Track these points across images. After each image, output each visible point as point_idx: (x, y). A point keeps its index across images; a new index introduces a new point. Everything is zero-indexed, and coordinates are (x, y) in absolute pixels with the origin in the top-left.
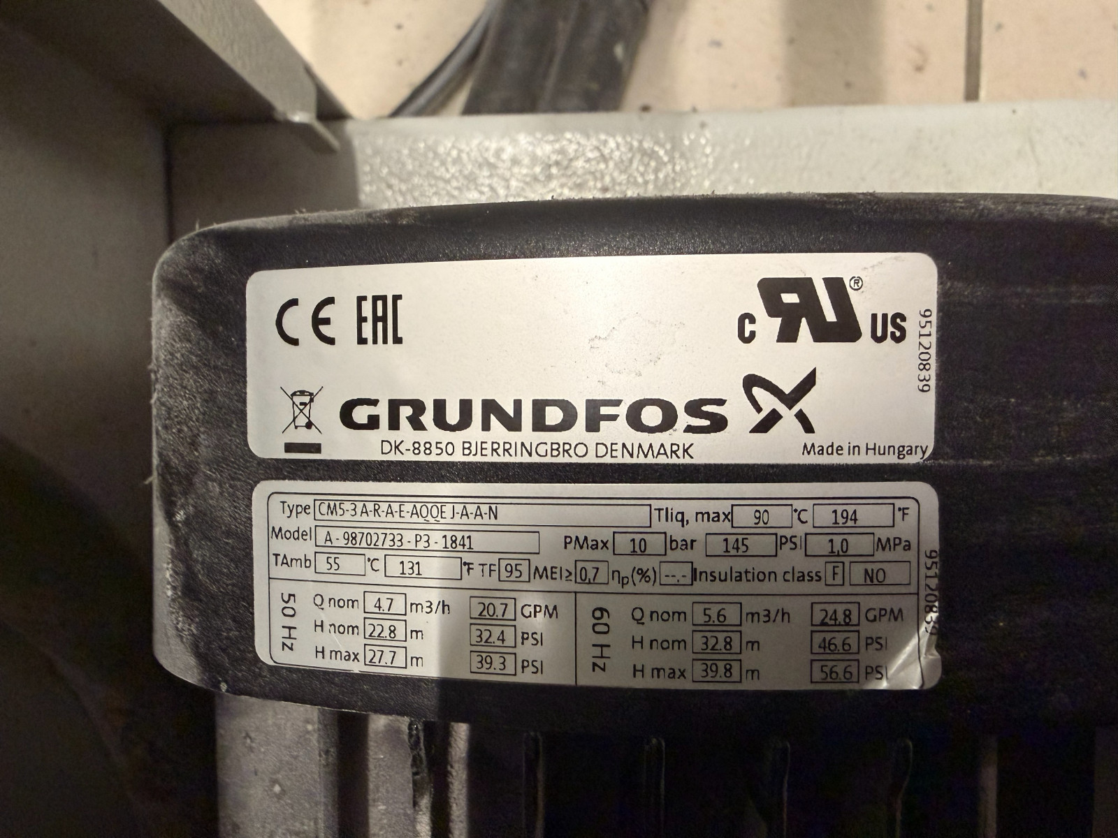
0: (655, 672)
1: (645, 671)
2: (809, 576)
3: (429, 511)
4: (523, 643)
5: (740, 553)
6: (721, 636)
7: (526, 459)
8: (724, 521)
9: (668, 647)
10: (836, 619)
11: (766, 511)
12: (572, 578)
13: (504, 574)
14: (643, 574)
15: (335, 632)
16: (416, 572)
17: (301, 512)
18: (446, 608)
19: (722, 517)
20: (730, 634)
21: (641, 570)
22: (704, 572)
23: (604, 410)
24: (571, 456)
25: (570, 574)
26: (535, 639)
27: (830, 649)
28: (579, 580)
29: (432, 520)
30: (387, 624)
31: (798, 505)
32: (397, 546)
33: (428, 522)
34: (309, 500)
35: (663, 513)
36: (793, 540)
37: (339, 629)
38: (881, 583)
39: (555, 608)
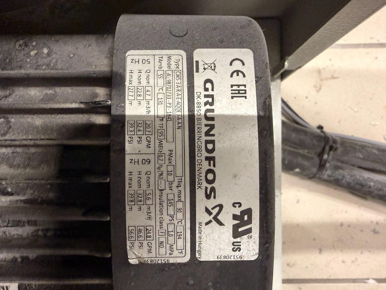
0: (131, 179)
1: (130, 175)
2: (161, 225)
3: (179, 107)
4: (138, 137)
5: (168, 204)
6: (142, 199)
7: (196, 138)
8: (178, 199)
9: (138, 182)
10: (148, 233)
11: (181, 212)
12: (160, 153)
13: (160, 131)
14: (162, 174)
15: (138, 77)
16: (159, 103)
17: (176, 66)
18: (148, 113)
19: (179, 198)
20: (143, 201)
21: (163, 174)
22: (162, 193)
23: (212, 162)
24: (197, 152)
25: (161, 152)
26: (140, 141)
27: (139, 232)
28: (159, 155)
29: (176, 108)
30: (142, 93)
31: (183, 221)
32: (167, 97)
33: (175, 107)
34: (180, 68)
35: (180, 180)
36: (173, 220)
37: (139, 78)
38: (159, 246)
39: (150, 147)
